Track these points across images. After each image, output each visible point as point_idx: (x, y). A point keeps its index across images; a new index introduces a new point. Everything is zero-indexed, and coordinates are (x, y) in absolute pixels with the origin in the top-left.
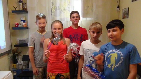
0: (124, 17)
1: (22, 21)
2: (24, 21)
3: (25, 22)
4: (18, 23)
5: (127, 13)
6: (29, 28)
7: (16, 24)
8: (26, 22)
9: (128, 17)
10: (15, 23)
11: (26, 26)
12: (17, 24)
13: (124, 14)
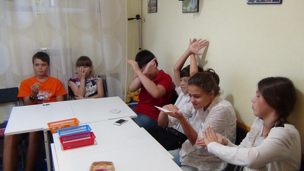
0: (150, 11)
5: (155, 3)
9: (157, 12)
13: (149, 5)
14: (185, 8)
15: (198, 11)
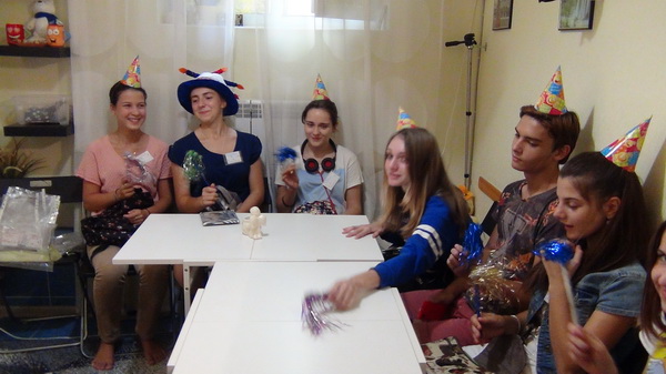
1: (40, 15)
2: (52, 18)
3: (55, 24)
4: (21, 27)
5: (509, 7)
6: (73, 51)
7: (10, 30)
8: (58, 22)
9: (510, 27)
10: (8, 26)
11: (60, 42)
12: (17, 30)
13: (497, 13)
14: (564, 18)
15: (590, 27)
